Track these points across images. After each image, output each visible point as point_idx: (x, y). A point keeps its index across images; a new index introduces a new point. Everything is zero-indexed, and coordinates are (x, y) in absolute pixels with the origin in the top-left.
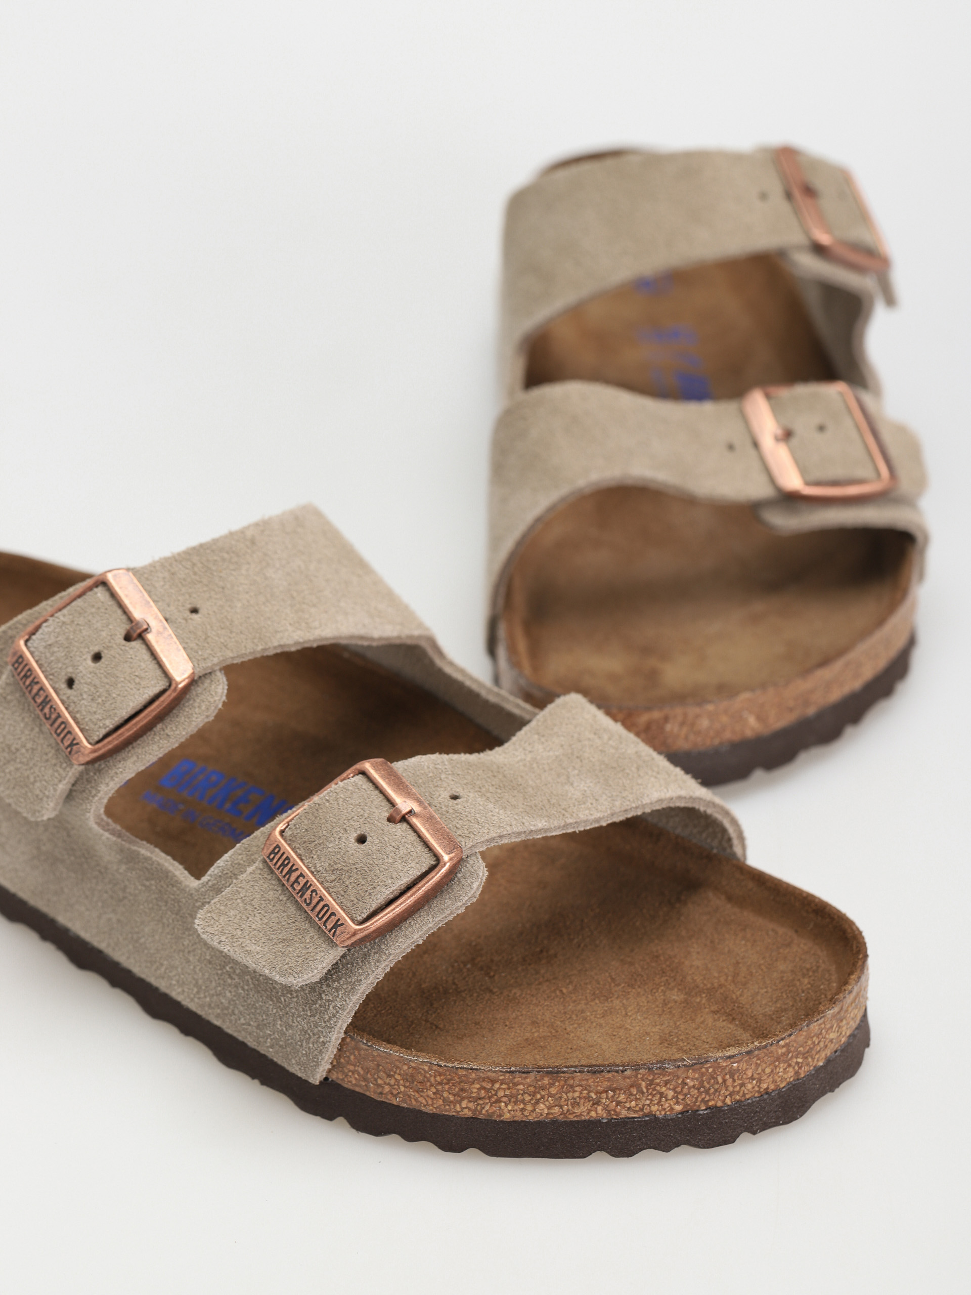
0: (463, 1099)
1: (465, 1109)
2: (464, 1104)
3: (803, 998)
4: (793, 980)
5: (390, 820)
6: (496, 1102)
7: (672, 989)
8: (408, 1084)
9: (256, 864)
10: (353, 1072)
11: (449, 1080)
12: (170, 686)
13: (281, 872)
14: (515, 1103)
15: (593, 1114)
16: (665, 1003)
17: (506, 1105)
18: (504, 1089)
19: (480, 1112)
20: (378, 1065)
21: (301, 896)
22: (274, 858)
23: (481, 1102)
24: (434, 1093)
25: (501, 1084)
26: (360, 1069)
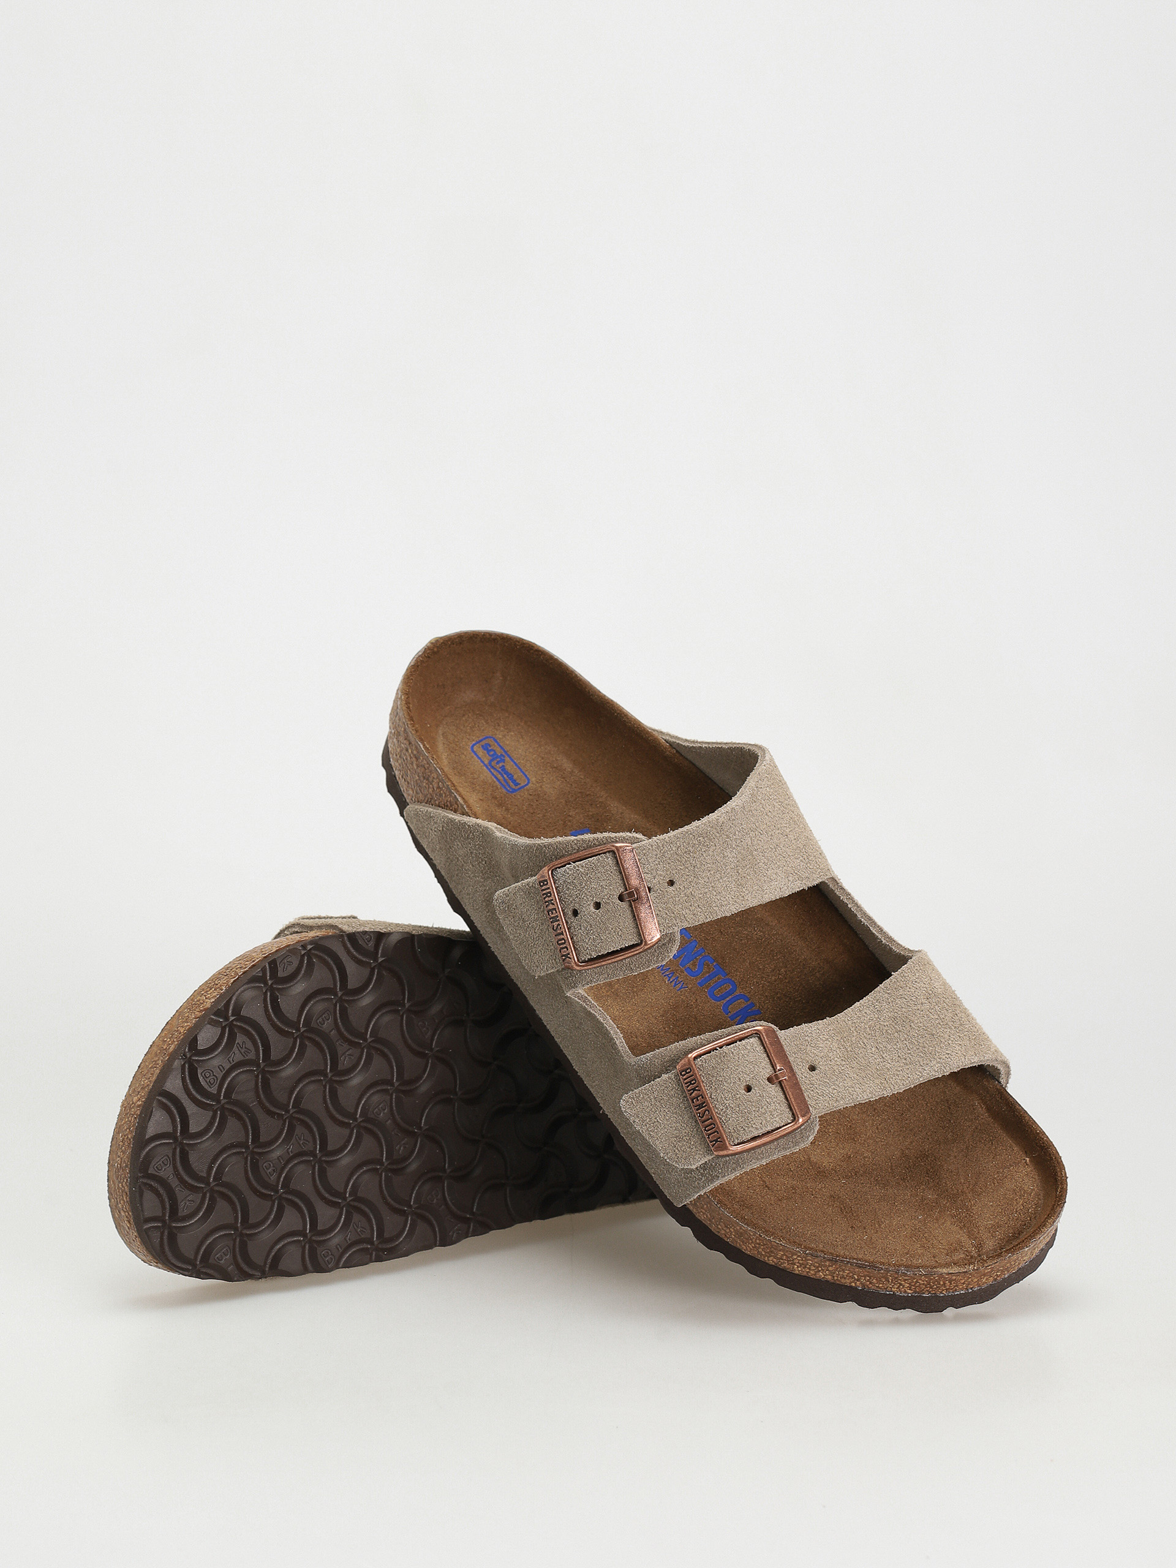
0: (771, 1256)
1: (771, 1261)
2: (771, 1259)
3: (1015, 1218)
4: (1012, 1199)
5: (770, 1080)
6: (791, 1264)
7: (930, 1189)
8: (737, 1236)
9: (670, 1075)
10: (704, 1214)
11: (764, 1245)
12: (641, 943)
13: (688, 1087)
14: (804, 1268)
15: (853, 1284)
16: (923, 1199)
17: (798, 1267)
18: (799, 1260)
19: (780, 1265)
20: (721, 1219)
21: (697, 1110)
22: (685, 1075)
23: (782, 1261)
24: (753, 1247)
25: (798, 1257)
26: (708, 1214)
